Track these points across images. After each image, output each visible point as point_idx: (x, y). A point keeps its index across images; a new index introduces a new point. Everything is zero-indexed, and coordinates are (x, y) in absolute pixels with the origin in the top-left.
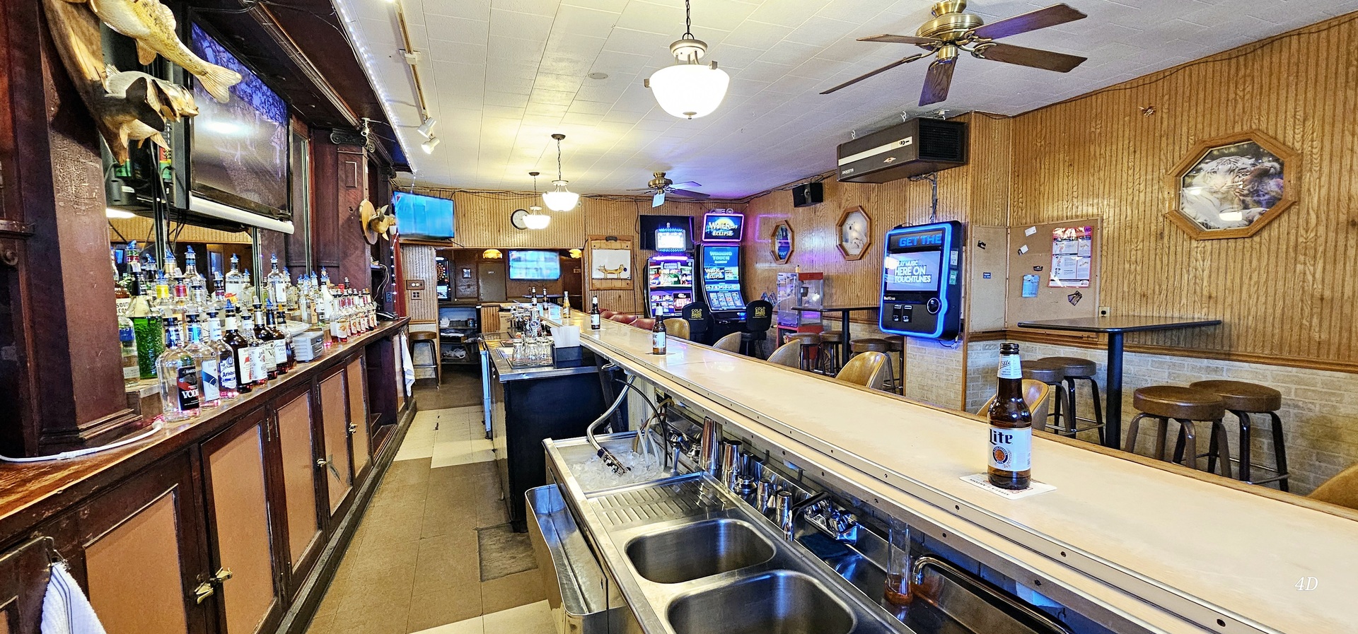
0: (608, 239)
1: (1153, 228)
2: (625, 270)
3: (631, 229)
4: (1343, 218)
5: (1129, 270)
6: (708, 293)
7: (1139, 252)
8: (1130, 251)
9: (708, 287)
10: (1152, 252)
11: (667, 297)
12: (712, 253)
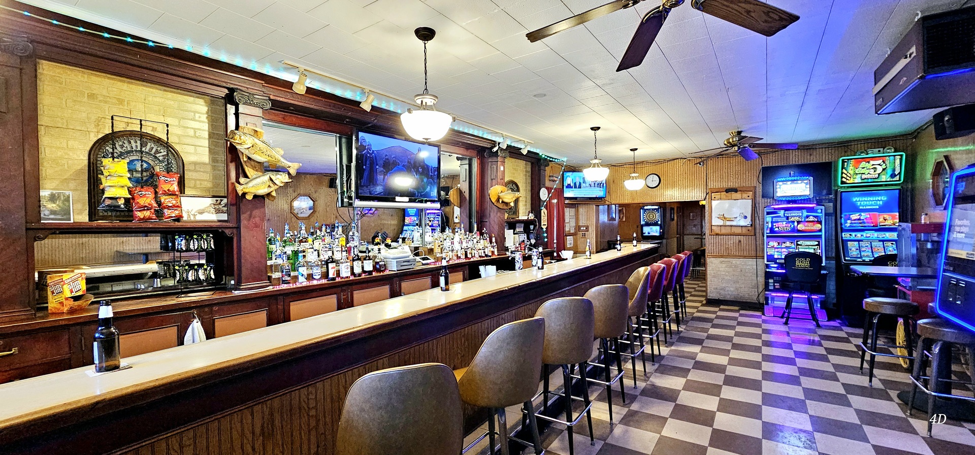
0: (729, 191)
2: (745, 217)
3: (753, 180)
6: (845, 242)
9: (846, 236)
12: (857, 199)
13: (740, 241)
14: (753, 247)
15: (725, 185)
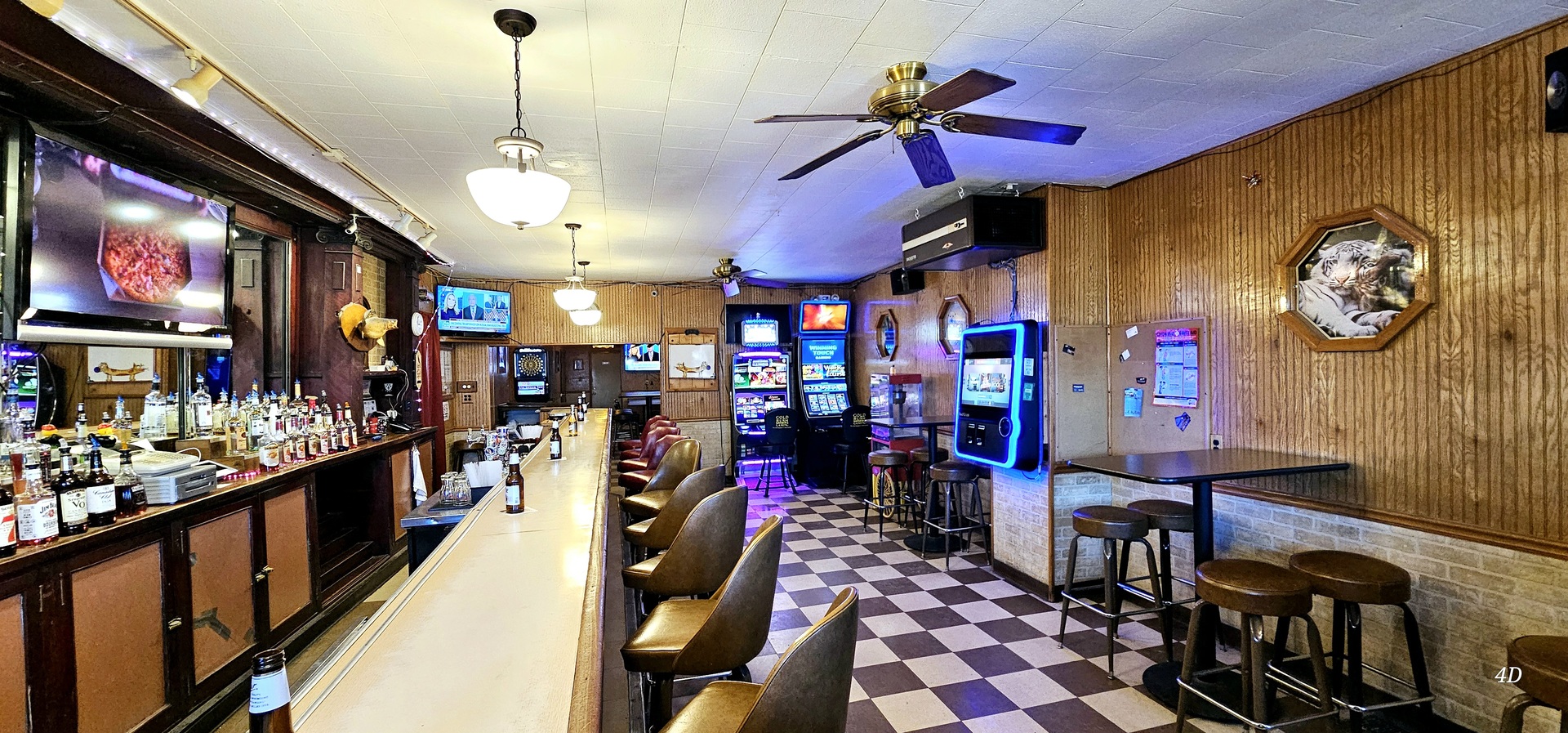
0: (688, 332)
1: (1267, 333)
2: (709, 368)
3: (715, 320)
4: (1494, 327)
5: (1243, 389)
6: (806, 395)
7: (1253, 365)
8: (1243, 363)
9: (807, 388)
10: (1267, 365)
11: (756, 400)
12: (811, 348)
13: (702, 399)
14: (717, 405)
15: (684, 325)
